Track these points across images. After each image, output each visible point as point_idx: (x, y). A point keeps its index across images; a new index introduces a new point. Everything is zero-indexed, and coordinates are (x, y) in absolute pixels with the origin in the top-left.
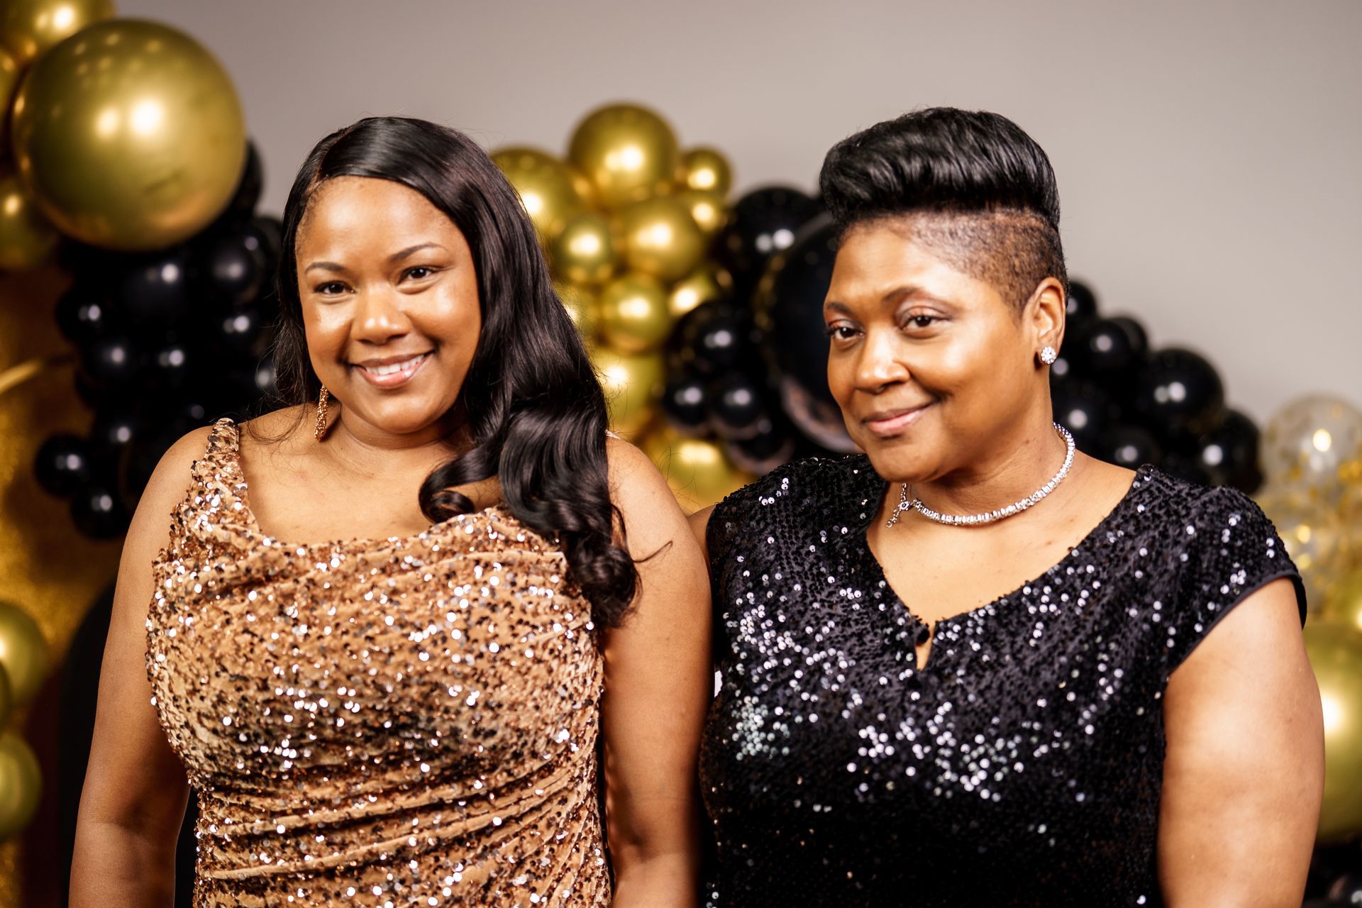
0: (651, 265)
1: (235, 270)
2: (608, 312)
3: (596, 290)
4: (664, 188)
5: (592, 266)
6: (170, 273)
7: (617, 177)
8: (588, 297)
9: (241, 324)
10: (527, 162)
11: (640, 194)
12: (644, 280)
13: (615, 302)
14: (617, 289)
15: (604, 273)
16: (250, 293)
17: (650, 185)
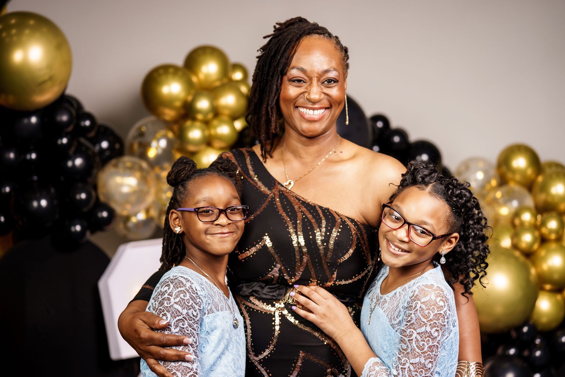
0: (226, 112)
1: (65, 118)
2: (213, 132)
3: (207, 123)
4: (225, 80)
5: (205, 113)
6: (34, 120)
7: (207, 76)
8: (204, 126)
9: (65, 141)
10: (171, 70)
11: (218, 84)
12: (225, 118)
13: (215, 127)
14: (215, 122)
15: (210, 116)
16: (70, 128)
17: (220, 79)
